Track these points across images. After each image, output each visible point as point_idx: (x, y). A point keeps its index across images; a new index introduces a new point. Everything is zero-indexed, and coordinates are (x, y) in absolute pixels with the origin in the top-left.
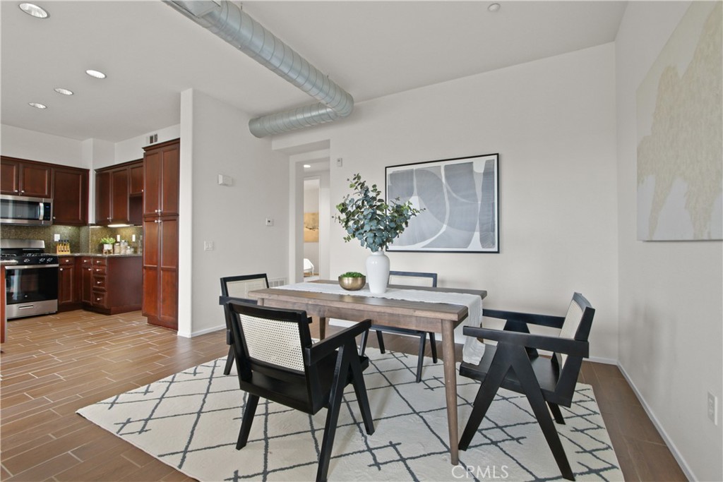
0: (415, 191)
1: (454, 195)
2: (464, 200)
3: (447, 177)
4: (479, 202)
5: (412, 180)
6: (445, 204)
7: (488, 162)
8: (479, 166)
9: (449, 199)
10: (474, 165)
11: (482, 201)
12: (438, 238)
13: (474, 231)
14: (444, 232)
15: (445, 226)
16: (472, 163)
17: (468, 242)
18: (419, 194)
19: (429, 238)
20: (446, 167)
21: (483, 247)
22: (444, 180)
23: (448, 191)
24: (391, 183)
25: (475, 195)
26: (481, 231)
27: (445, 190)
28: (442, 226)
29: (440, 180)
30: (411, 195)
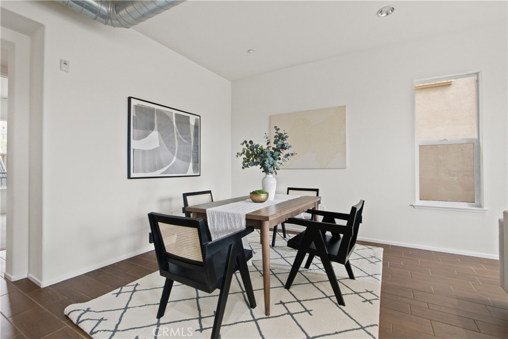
0: (156, 127)
1: (180, 136)
2: (185, 141)
3: (176, 123)
4: (192, 144)
5: (154, 117)
6: (175, 141)
7: (196, 119)
8: (192, 121)
9: (177, 138)
11: (194, 143)
12: (171, 166)
13: (190, 162)
14: (175, 162)
15: (175, 158)
16: (189, 118)
17: (187, 170)
18: (159, 130)
19: (166, 166)
20: (176, 115)
21: (194, 173)
22: (174, 124)
23: (177, 132)
25: (190, 139)
26: (193, 163)
27: (175, 131)
28: (173, 158)
29: (172, 123)
30: (152, 129)
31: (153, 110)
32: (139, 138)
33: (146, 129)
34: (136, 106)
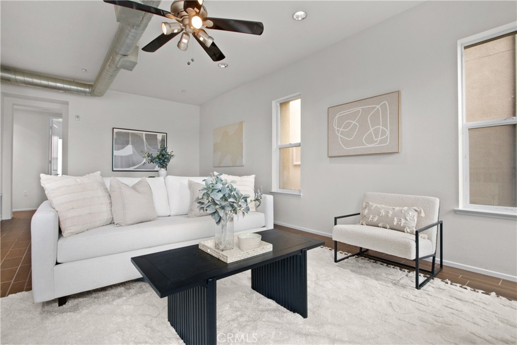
0: (130, 143)
1: (149, 147)
2: (153, 149)
3: (146, 139)
5: (129, 137)
7: (163, 136)
8: (160, 137)
9: (147, 148)
10: (158, 136)
12: (141, 165)
14: (144, 163)
15: (145, 160)
16: (156, 135)
17: (155, 168)
18: (132, 144)
19: (137, 165)
20: (146, 134)
22: (144, 140)
24: (117, 136)
27: (145, 144)
28: (143, 160)
29: (143, 140)
30: (128, 144)
31: (128, 133)
32: (118, 149)
33: (123, 144)
34: (117, 133)
